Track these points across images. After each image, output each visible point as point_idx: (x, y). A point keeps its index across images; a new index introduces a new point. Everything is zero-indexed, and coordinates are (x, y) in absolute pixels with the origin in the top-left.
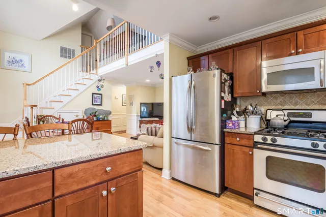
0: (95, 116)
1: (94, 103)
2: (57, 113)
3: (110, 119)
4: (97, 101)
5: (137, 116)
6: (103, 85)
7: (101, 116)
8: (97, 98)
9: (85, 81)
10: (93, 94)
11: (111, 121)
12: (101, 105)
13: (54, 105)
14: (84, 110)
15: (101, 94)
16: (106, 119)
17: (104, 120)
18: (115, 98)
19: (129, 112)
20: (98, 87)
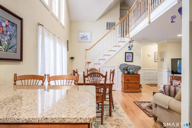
0: (127, 70)
1: (126, 60)
2: (102, 67)
3: (139, 73)
4: (128, 59)
5: (168, 71)
6: (132, 45)
7: (131, 71)
8: (129, 56)
9: (120, 44)
10: (126, 53)
11: (139, 75)
12: (132, 61)
13: (101, 62)
14: (119, 66)
15: (132, 53)
16: (135, 73)
17: (133, 74)
18: (148, 55)
19: (161, 67)
20: (129, 47)
